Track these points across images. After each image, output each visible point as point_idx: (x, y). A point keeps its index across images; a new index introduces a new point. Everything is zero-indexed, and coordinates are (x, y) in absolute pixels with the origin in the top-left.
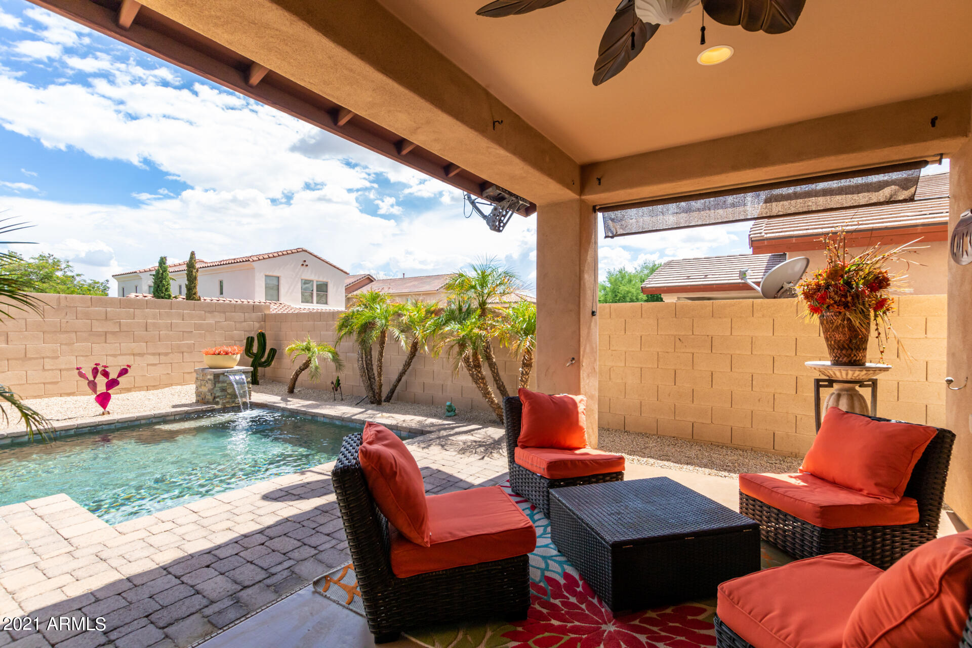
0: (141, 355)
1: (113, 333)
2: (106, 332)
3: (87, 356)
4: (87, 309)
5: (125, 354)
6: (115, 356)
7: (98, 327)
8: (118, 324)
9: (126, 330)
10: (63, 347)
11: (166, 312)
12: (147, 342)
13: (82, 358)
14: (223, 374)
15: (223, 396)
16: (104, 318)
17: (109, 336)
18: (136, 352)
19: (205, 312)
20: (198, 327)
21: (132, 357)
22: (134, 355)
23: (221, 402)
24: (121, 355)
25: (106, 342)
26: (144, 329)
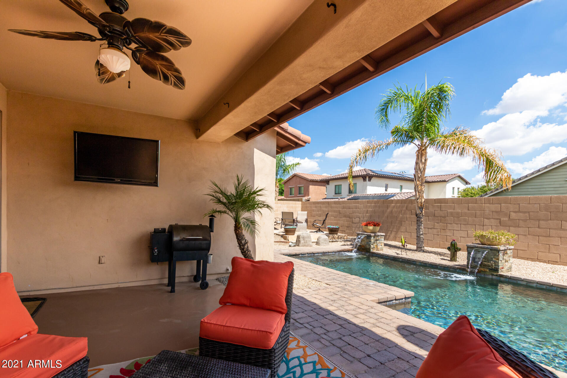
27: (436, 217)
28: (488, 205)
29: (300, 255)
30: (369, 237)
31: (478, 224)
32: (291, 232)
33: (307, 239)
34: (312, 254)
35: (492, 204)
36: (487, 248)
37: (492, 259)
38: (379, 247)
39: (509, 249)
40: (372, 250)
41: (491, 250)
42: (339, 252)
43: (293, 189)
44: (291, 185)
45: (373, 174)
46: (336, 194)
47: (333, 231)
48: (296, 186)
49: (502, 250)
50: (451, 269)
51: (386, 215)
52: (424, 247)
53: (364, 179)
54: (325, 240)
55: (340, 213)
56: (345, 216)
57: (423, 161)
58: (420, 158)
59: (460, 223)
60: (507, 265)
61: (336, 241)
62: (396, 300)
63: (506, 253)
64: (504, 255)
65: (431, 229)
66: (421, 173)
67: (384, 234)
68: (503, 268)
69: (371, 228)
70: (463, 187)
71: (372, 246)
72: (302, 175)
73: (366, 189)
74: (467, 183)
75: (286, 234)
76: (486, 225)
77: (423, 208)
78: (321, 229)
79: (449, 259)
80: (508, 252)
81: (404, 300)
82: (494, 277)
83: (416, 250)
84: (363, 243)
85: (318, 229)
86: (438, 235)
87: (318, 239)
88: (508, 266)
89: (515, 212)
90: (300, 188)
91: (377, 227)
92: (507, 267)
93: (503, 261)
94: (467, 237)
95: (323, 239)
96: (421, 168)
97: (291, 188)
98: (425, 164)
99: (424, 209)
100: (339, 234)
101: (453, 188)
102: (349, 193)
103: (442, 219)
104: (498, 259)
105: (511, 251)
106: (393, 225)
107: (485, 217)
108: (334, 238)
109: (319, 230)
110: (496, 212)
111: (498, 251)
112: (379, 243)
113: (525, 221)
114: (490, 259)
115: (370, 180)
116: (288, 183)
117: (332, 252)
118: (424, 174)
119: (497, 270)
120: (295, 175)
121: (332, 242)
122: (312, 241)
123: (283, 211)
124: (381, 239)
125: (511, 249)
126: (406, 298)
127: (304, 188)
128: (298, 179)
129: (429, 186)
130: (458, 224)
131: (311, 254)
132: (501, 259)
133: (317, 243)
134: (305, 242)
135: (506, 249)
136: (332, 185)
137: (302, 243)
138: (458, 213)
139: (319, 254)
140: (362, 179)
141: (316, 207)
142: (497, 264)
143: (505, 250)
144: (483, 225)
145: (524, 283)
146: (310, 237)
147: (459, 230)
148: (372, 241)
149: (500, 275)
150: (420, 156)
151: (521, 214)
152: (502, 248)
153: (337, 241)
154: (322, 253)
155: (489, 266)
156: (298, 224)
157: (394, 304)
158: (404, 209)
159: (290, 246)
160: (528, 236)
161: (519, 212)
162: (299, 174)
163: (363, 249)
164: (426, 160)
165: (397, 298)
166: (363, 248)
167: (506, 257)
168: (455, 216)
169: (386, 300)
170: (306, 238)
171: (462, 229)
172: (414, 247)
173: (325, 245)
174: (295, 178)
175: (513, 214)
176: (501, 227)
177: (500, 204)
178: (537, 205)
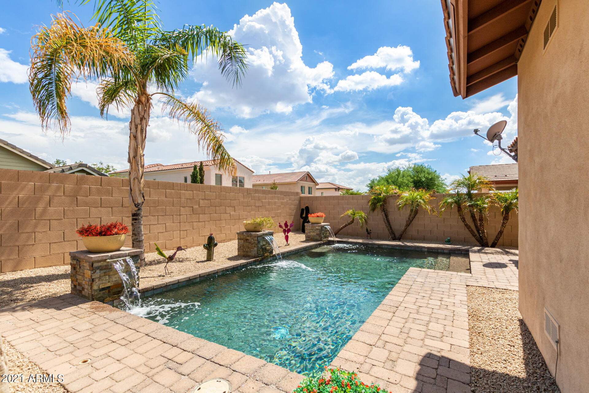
28: (184, 191)
31: (175, 214)
35: (187, 190)
59: (157, 214)
76: (182, 215)
79: (205, 260)
89: (203, 199)
94: (166, 232)
107: (181, 205)
113: (208, 207)
130: (155, 216)
144: (180, 215)
147: (156, 224)
151: (206, 201)
155: (269, 250)
160: (211, 222)
161: (205, 199)
168: (152, 205)
171: (160, 222)
175: (201, 202)
176: (194, 215)
177: (193, 191)
178: (214, 193)
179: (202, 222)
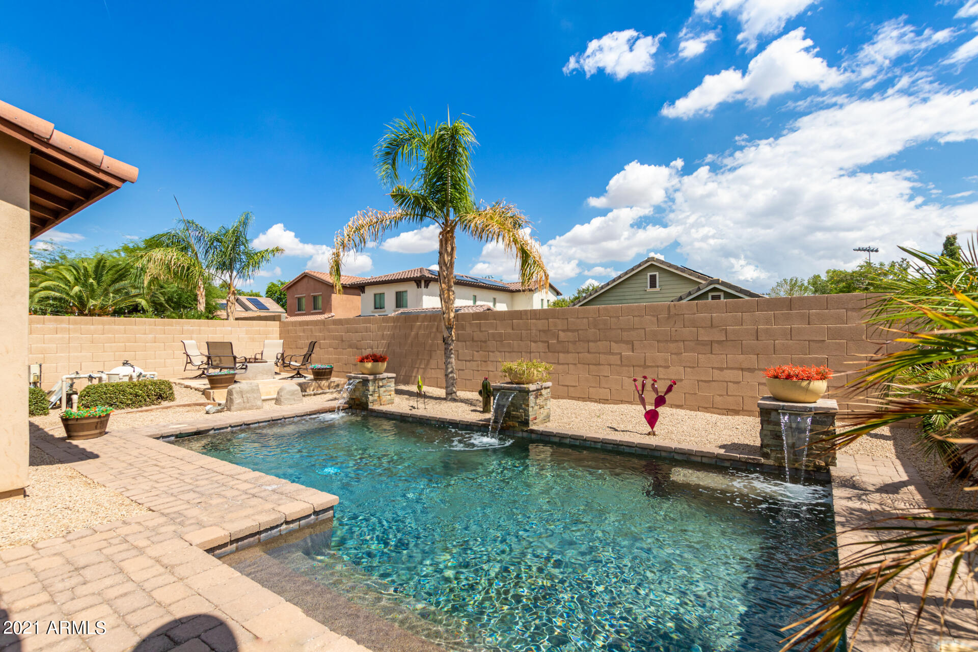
0: (751, 370)
1: (719, 342)
2: (712, 341)
3: (693, 367)
4: (693, 316)
5: (732, 369)
6: (721, 369)
7: (704, 336)
8: (724, 332)
9: (733, 339)
10: (673, 356)
11: (782, 314)
12: (758, 354)
13: (689, 369)
14: (776, 410)
15: (775, 446)
16: (710, 325)
17: (715, 345)
18: (745, 366)
19: (847, 310)
20: (835, 334)
21: (741, 372)
22: (742, 369)
23: (773, 455)
24: (727, 368)
25: (711, 353)
26: (755, 338)
27: (476, 341)
28: (535, 321)
29: (212, 432)
30: (365, 382)
32: (221, 383)
33: (248, 395)
34: (243, 427)
35: (539, 319)
36: (515, 389)
37: (521, 405)
38: (386, 398)
39: (545, 388)
40: (371, 406)
41: (520, 391)
42: (310, 415)
43: (304, 300)
44: (300, 292)
45: (430, 276)
46: (376, 308)
47: (321, 374)
48: (309, 296)
49: (534, 391)
50: (475, 428)
51: (409, 341)
52: (455, 393)
53: (419, 286)
54: (293, 393)
55: (342, 341)
56: (350, 346)
57: (449, 249)
58: (444, 245)
59: (503, 350)
60: (544, 412)
61: (323, 393)
62: (287, 523)
63: (541, 395)
64: (536, 397)
65: (469, 361)
66: (447, 270)
67: (394, 375)
68: (535, 419)
69: (369, 365)
70: (553, 298)
71: (371, 398)
72: (318, 275)
73: (421, 300)
74: (558, 293)
75: (212, 388)
76: (533, 352)
77: (452, 328)
78: (300, 372)
79: (482, 410)
80: (544, 391)
81: (313, 517)
82: (525, 435)
83: (445, 399)
84: (357, 394)
85: (296, 372)
86: (478, 371)
87: (278, 393)
88: (545, 414)
89: (563, 331)
90: (315, 298)
91: (380, 363)
92: (542, 416)
93: (536, 408)
95: (289, 392)
96: (446, 261)
97: (299, 299)
98: (451, 254)
99: (454, 330)
100: (333, 379)
101: (542, 300)
102: (397, 307)
103: (481, 344)
104: (528, 406)
105: (549, 390)
106: (420, 357)
107: (532, 340)
108: (320, 387)
109: (298, 373)
110: (544, 331)
111: (528, 392)
112: (385, 392)
113: (574, 342)
114: (518, 406)
115: (427, 286)
116: (293, 289)
117: (294, 417)
118: (451, 273)
119: (526, 423)
120: (306, 276)
121: (315, 395)
122: (263, 398)
123: (210, 340)
124: (389, 384)
125: (548, 388)
126: (316, 513)
127: (323, 299)
128: (312, 283)
129: (512, 298)
130: (501, 352)
131: (241, 425)
132: (531, 404)
133: (277, 401)
134: (245, 401)
135: (539, 387)
136: (370, 293)
137: (238, 404)
138: (500, 335)
139: (261, 424)
140: (414, 284)
141: (304, 331)
142: (526, 412)
143: (538, 390)
144: (530, 353)
145: (557, 440)
146: (258, 390)
148: (371, 388)
149: (531, 430)
150: (444, 242)
151: (570, 334)
152: (532, 387)
153: (325, 393)
154: (269, 421)
155: (518, 418)
156: (248, 364)
157: (283, 533)
158: (434, 330)
159: (207, 413)
160: (579, 365)
161: (568, 330)
162: (312, 274)
163: (357, 405)
164: (452, 249)
165: (288, 520)
166: (357, 402)
167: (540, 401)
168: (498, 339)
169: (257, 530)
170: (248, 392)
172: (442, 393)
173: (293, 402)
174: (306, 280)
175: (561, 334)
176: (550, 354)
177: (548, 319)
178: (585, 321)
179: (563, 364)
